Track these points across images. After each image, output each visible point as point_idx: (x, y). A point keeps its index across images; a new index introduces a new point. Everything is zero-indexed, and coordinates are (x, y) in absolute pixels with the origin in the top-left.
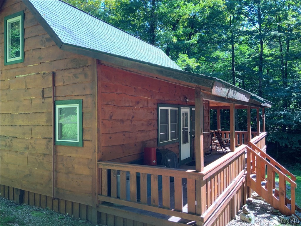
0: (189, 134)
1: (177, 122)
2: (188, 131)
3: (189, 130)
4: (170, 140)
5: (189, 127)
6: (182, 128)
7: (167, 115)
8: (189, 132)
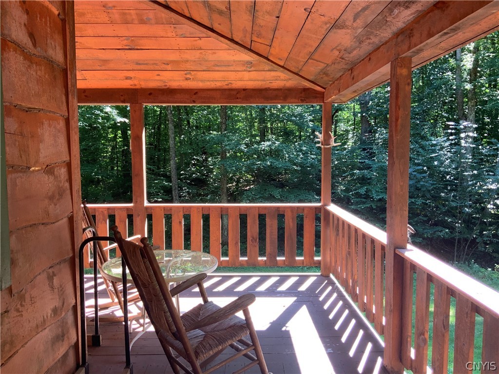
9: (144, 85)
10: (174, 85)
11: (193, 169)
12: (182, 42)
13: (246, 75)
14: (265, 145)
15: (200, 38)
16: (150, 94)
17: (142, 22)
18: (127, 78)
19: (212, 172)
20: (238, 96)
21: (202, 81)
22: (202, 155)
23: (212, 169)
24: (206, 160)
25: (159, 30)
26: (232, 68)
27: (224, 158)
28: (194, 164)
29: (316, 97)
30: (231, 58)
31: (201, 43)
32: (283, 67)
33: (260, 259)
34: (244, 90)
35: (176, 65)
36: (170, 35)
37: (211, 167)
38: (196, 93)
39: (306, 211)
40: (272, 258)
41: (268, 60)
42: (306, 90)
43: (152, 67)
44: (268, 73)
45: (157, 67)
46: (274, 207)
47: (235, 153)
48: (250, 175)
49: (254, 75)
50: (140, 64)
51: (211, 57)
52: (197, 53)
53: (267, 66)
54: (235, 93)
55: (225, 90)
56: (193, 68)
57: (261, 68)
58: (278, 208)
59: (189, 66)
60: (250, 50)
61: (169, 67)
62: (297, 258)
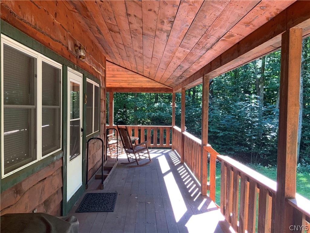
0: (81, 133)
1: (58, 104)
2: (79, 127)
3: (81, 126)
4: (40, 157)
5: (81, 118)
6: (69, 120)
7: (32, 76)
8: (82, 130)
9: (114, 86)
10: (124, 86)
11: (118, 116)
12: (129, 76)
13: (148, 84)
14: (157, 105)
15: (134, 75)
16: (116, 89)
17: (118, 71)
18: (109, 84)
19: (129, 118)
20: (145, 90)
21: (133, 85)
22: (124, 109)
23: (129, 116)
24: (126, 111)
25: (122, 73)
26: (143, 82)
27: (136, 110)
28: (119, 114)
29: (170, 91)
30: (143, 80)
31: (134, 76)
32: (159, 82)
33: (151, 145)
34: (147, 88)
35: (126, 81)
36: (125, 74)
37: (128, 115)
38: (131, 89)
39: (167, 128)
40: (155, 144)
41: (154, 80)
42: (167, 88)
43: (118, 82)
44: (154, 84)
45: (119, 82)
46: (156, 127)
47: (142, 108)
48: (149, 120)
49: (150, 84)
50: (114, 81)
51: (136, 79)
52: (133, 78)
53: (154, 82)
54: (144, 89)
55: (141, 88)
56: (131, 82)
57: (152, 82)
58: (158, 127)
59: (129, 81)
60: (149, 78)
61: (123, 82)
62: (164, 145)
